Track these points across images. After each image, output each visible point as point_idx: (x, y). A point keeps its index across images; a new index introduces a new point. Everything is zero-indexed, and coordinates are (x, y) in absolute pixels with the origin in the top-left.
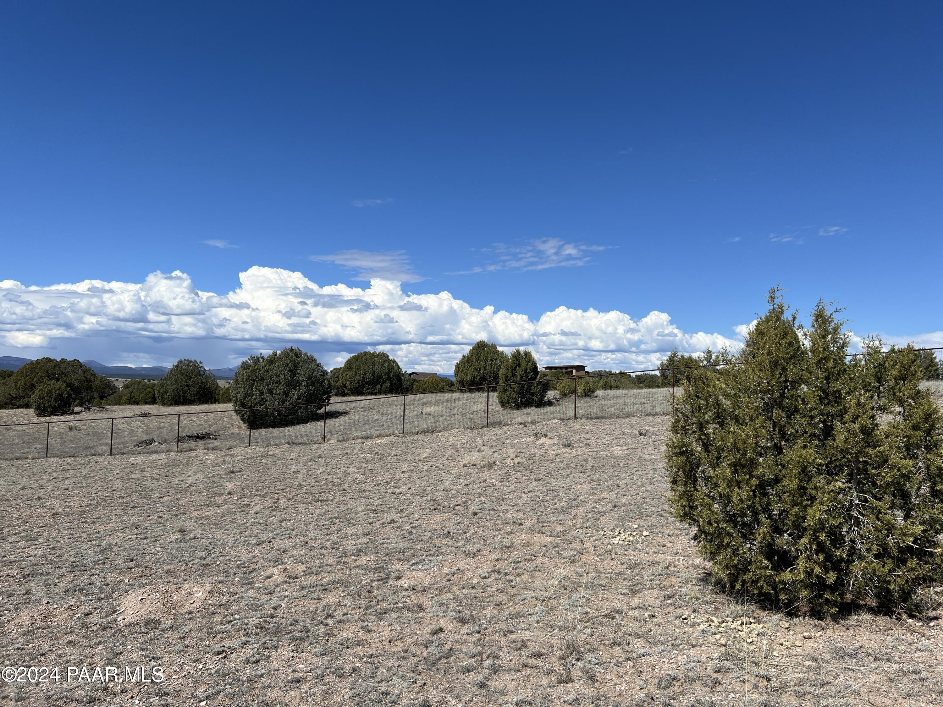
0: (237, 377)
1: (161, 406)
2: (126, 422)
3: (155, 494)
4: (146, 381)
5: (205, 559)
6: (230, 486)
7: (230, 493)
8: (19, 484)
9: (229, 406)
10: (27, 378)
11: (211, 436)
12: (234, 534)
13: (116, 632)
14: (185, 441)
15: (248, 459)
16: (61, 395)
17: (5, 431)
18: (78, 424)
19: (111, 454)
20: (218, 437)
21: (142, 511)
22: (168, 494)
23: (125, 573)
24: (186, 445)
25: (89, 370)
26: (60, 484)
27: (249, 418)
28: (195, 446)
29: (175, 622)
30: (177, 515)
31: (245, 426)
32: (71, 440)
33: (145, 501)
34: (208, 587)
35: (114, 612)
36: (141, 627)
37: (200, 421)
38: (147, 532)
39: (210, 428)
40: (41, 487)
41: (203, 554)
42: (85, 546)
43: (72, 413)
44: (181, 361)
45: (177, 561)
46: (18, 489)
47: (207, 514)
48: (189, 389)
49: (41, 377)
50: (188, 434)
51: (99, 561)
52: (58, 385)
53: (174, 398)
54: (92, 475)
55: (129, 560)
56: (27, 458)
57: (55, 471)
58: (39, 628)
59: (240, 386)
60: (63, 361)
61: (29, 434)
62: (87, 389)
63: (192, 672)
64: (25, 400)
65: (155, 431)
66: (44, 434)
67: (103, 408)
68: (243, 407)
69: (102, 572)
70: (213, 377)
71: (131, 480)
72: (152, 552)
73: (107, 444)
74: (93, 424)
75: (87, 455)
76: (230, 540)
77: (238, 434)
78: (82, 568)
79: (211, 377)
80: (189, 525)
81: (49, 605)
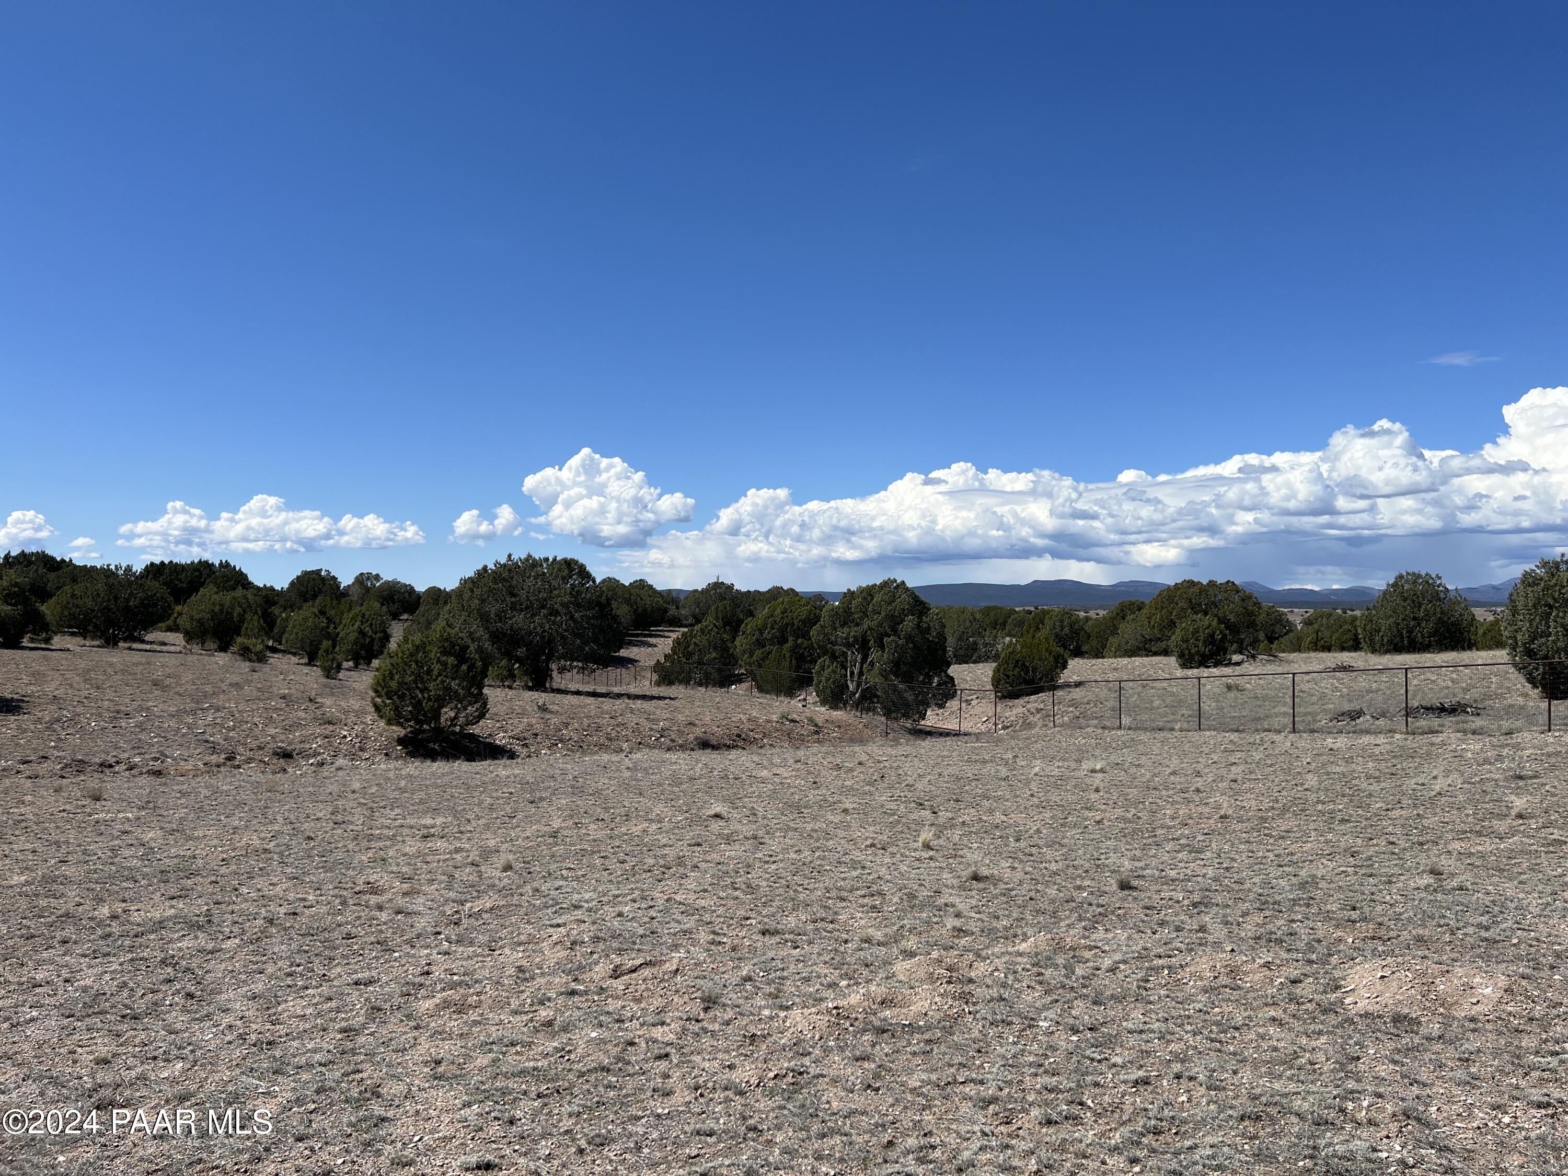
0: (1513, 601)
1: (1369, 655)
2: (1314, 679)
3: (1377, 802)
4: (1339, 611)
5: (1487, 929)
6: (1519, 803)
7: (1520, 816)
8: (1167, 766)
9: (1502, 655)
10: (1164, 611)
11: (1469, 710)
12: (1540, 892)
13: (1346, 1021)
14: (1418, 715)
15: (1549, 755)
16: (1212, 636)
17: (1140, 689)
18: (1240, 681)
19: (1294, 731)
20: (1482, 712)
21: (1359, 829)
22: (1399, 805)
23: (1345, 928)
24: (1423, 723)
25: (1250, 597)
26: (1224, 772)
27: (1543, 678)
28: (1439, 725)
29: (1446, 1028)
30: (1421, 844)
31: (1536, 693)
32: (1231, 706)
33: (1360, 812)
34: (1503, 981)
35: (1338, 987)
36: (1385, 1023)
37: (1444, 681)
38: (1372, 865)
39: (1465, 694)
40: (1198, 774)
41: (1484, 919)
42: (1274, 872)
43: (1230, 664)
44: (1401, 577)
45: (1434, 923)
46: (1167, 773)
47: (1480, 848)
48: (1419, 624)
49: (1182, 609)
50: (1424, 703)
51: (1300, 899)
52: (1207, 620)
53: (1392, 641)
54: (1269, 762)
55: (1348, 908)
56: (1172, 729)
57: (1214, 752)
58: (1226, 987)
59: (1522, 617)
60: (1212, 583)
61: (1173, 694)
62: (1248, 627)
63: (1491, 1124)
64: (1163, 645)
65: (1363, 697)
66: (1192, 695)
67: (1276, 657)
68: (1530, 657)
69: (1308, 919)
70: (1463, 601)
71: (1332, 776)
72: (1386, 900)
73: (1285, 714)
74: (1262, 682)
75: (1257, 730)
76: (1534, 903)
77: (1522, 708)
78: (1276, 907)
79: (1459, 603)
80: (1445, 863)
81: (1234, 954)
